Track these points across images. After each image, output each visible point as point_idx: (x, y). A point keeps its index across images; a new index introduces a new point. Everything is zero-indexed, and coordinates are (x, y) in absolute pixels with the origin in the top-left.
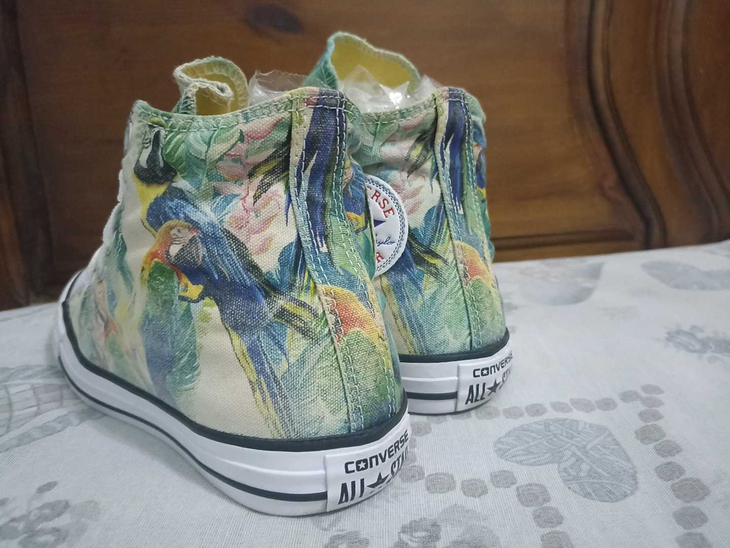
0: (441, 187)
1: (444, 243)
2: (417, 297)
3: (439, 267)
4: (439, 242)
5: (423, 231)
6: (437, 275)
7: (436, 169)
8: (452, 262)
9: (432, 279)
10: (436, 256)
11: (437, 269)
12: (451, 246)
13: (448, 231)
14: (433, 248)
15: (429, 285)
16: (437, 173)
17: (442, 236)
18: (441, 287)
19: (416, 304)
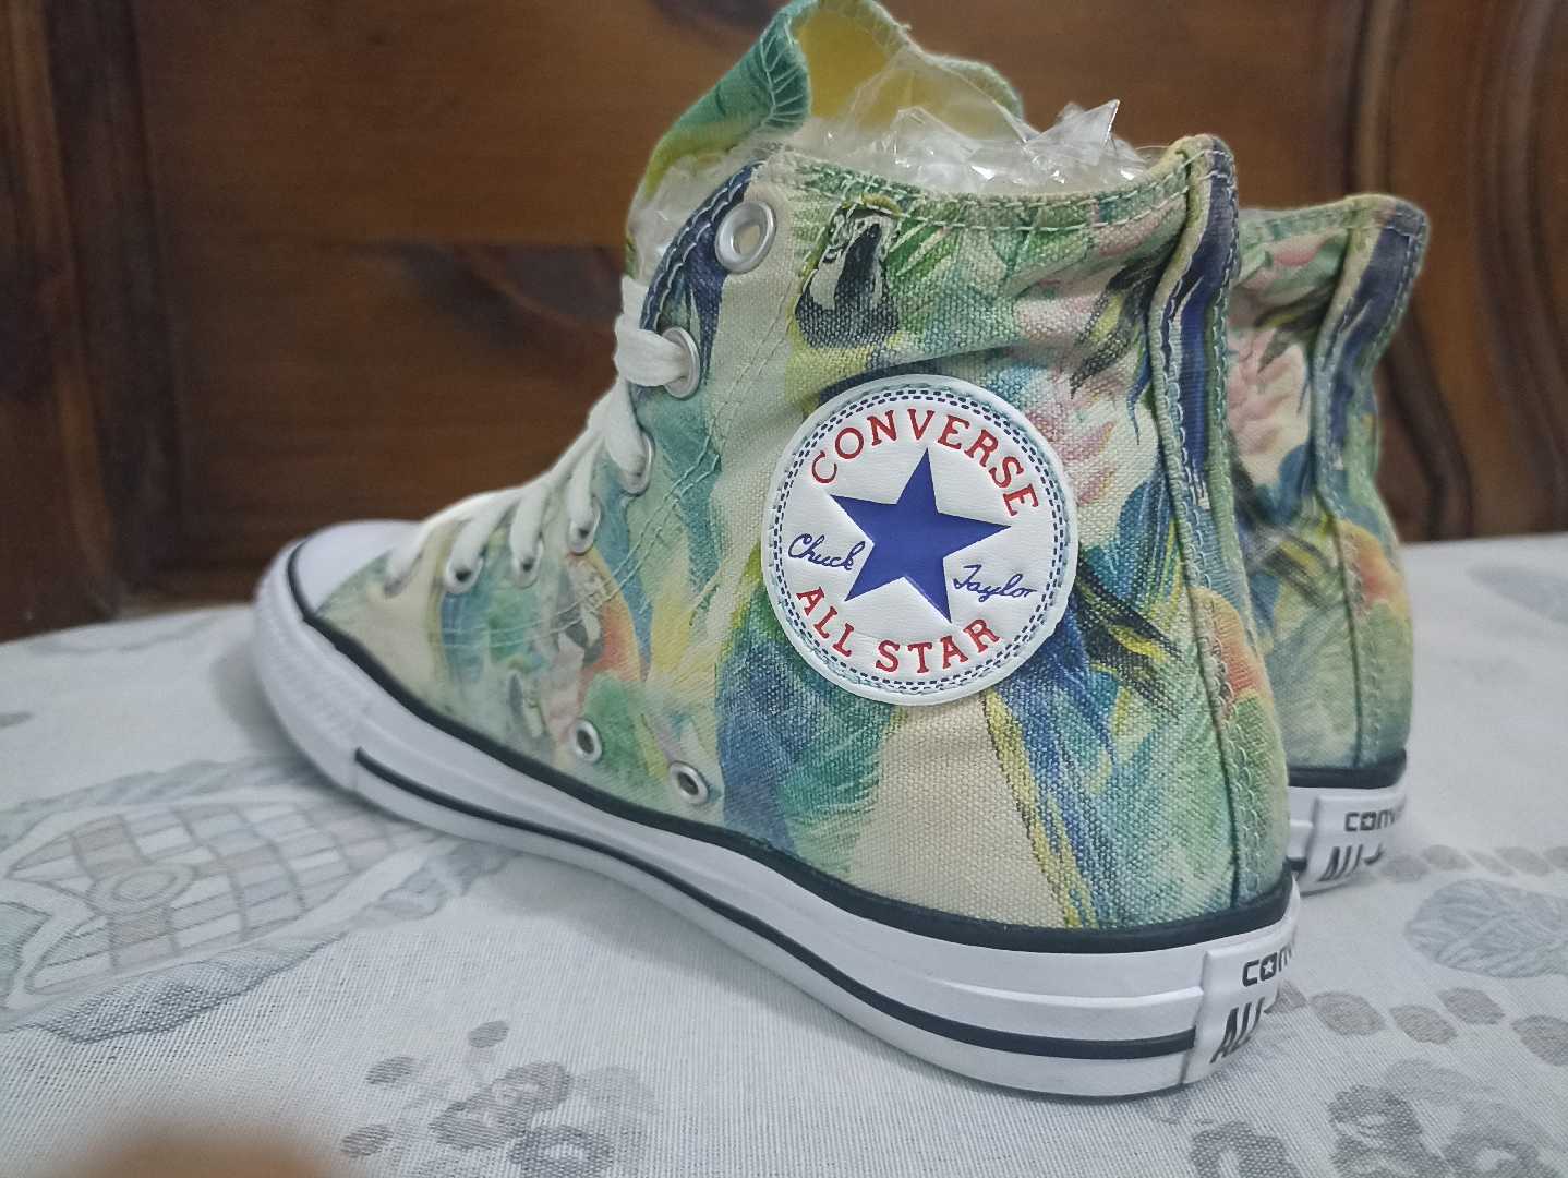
0: (1159, 429)
1: (1169, 593)
2: (1094, 756)
3: (1157, 664)
4: (1157, 591)
5: (1117, 557)
6: (1150, 689)
7: (1148, 373)
8: (1191, 650)
9: (1138, 701)
10: (1148, 632)
11: (1150, 670)
12: (1185, 602)
13: (1178, 559)
14: (1141, 607)
15: (1129, 719)
16: (1147, 387)
17: (1165, 572)
18: (1161, 725)
19: (1093, 777)
